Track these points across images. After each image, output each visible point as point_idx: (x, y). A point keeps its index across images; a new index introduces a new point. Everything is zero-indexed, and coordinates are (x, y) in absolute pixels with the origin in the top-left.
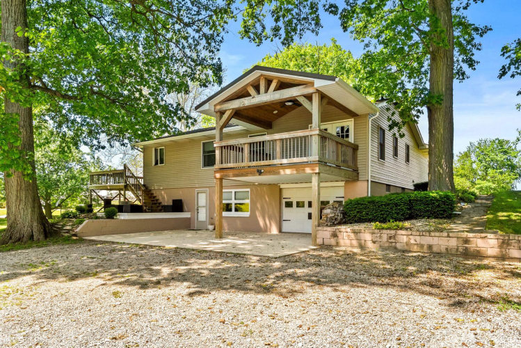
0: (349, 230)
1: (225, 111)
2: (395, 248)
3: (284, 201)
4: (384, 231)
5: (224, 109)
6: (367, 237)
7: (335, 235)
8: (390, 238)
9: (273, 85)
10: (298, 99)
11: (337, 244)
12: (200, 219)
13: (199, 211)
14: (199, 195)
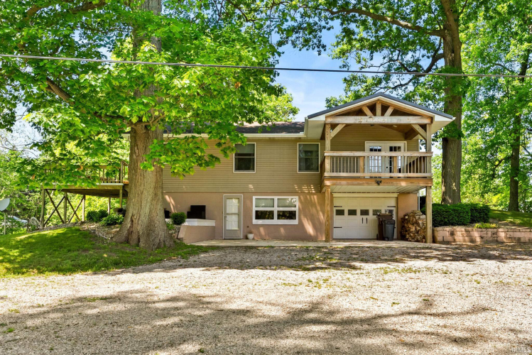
0: (463, 230)
1: (338, 124)
2: (497, 241)
3: (335, 209)
4: (490, 230)
5: (337, 122)
6: (476, 235)
7: (452, 234)
8: (494, 234)
9: (390, 111)
10: (414, 126)
11: (455, 241)
12: (229, 227)
13: (227, 219)
14: (228, 201)
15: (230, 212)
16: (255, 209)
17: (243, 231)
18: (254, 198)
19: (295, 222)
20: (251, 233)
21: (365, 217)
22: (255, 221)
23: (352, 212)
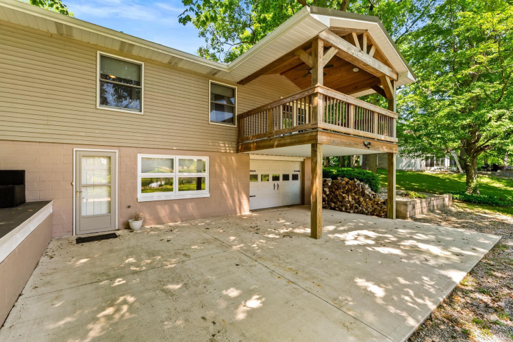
2: (430, 209)
6: (424, 205)
7: (414, 207)
8: (429, 203)
9: (373, 51)
11: (415, 214)
12: (87, 211)
13: (83, 194)
14: (84, 160)
15: (89, 183)
16: (141, 176)
17: (120, 215)
18: (140, 156)
19: (205, 193)
20: (137, 218)
21: (276, 182)
22: (142, 197)
23: (265, 177)
